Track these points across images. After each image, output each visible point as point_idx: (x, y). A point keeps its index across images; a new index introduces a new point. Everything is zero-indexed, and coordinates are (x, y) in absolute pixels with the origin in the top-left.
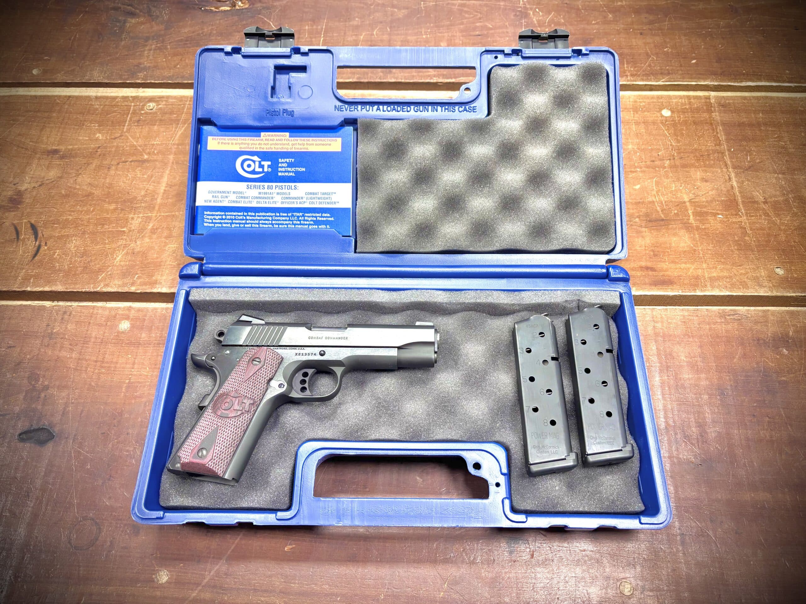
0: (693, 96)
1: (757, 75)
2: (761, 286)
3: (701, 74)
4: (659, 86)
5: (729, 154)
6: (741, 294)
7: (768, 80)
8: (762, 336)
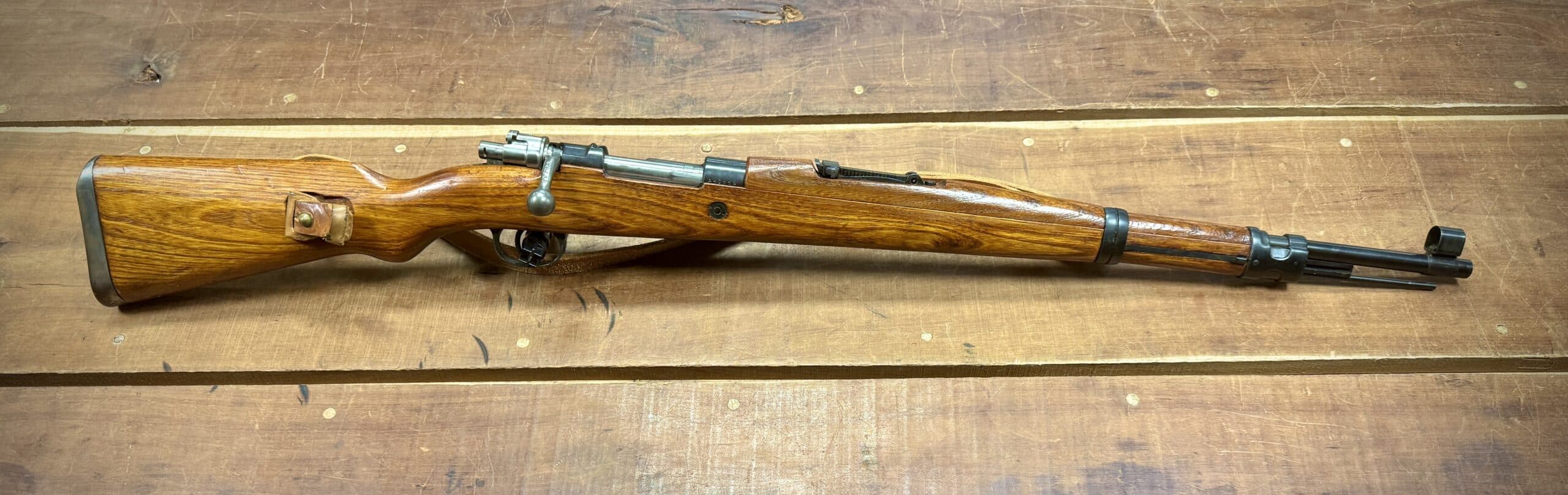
0: (1377, 122)
1: (1452, 94)
2: (1481, 347)
3: (1383, 95)
4: (1333, 109)
5: (1427, 193)
6: (1460, 357)
7: (1467, 100)
8: (1489, 404)
